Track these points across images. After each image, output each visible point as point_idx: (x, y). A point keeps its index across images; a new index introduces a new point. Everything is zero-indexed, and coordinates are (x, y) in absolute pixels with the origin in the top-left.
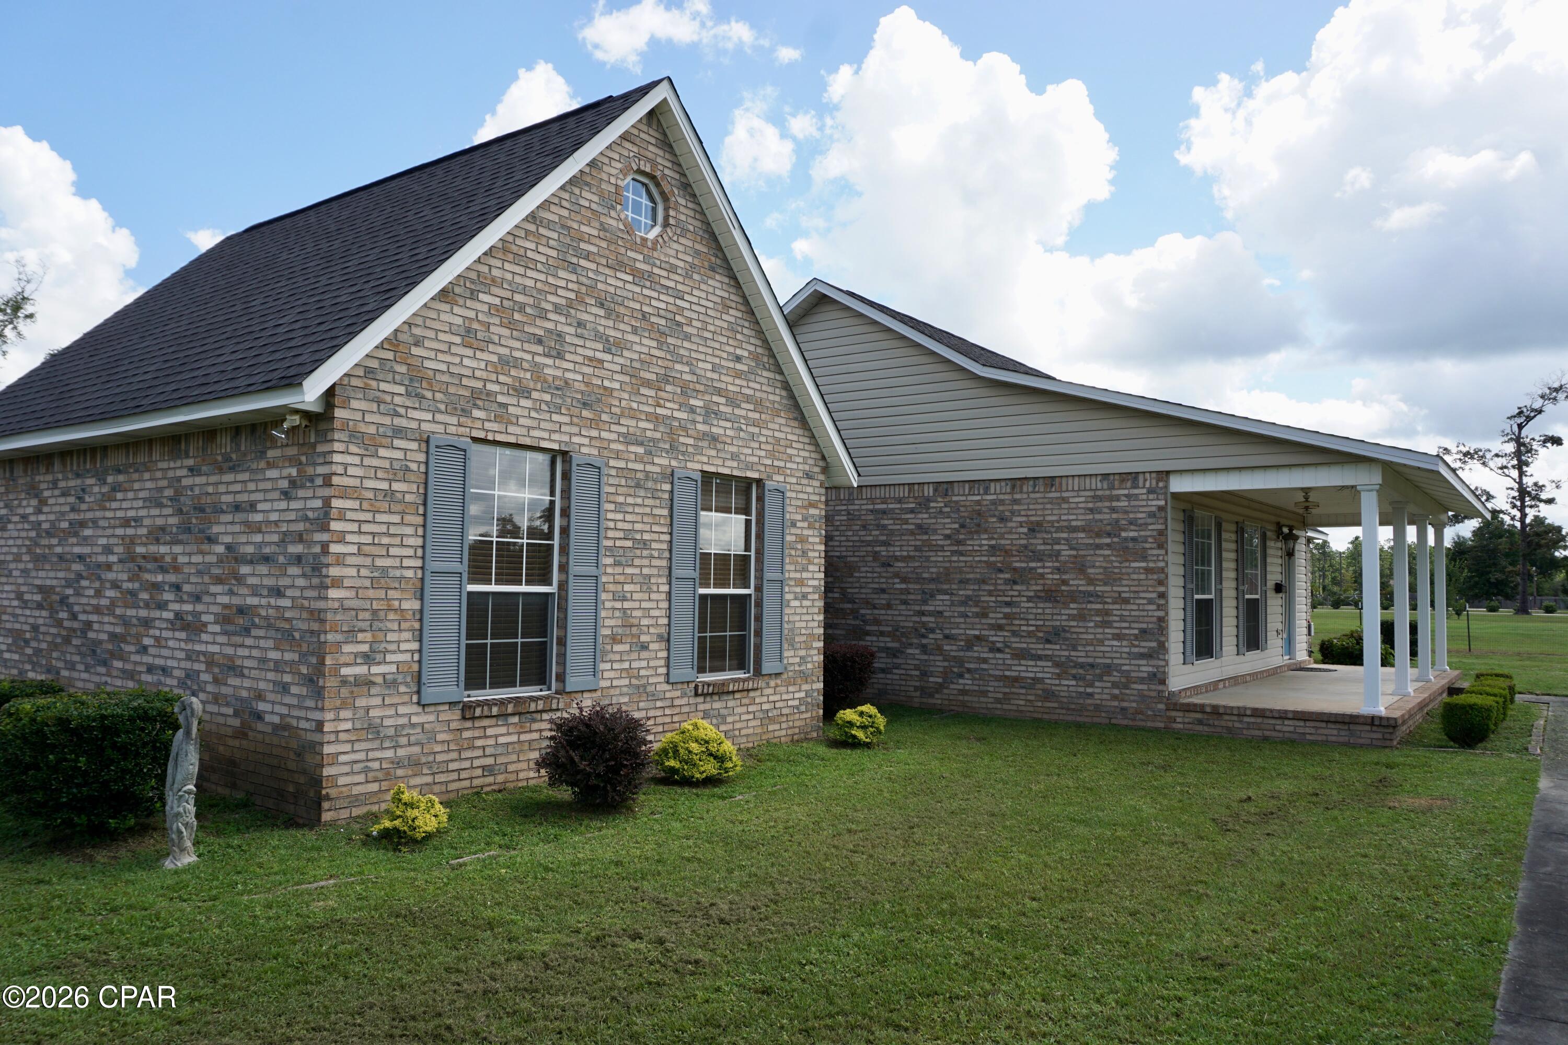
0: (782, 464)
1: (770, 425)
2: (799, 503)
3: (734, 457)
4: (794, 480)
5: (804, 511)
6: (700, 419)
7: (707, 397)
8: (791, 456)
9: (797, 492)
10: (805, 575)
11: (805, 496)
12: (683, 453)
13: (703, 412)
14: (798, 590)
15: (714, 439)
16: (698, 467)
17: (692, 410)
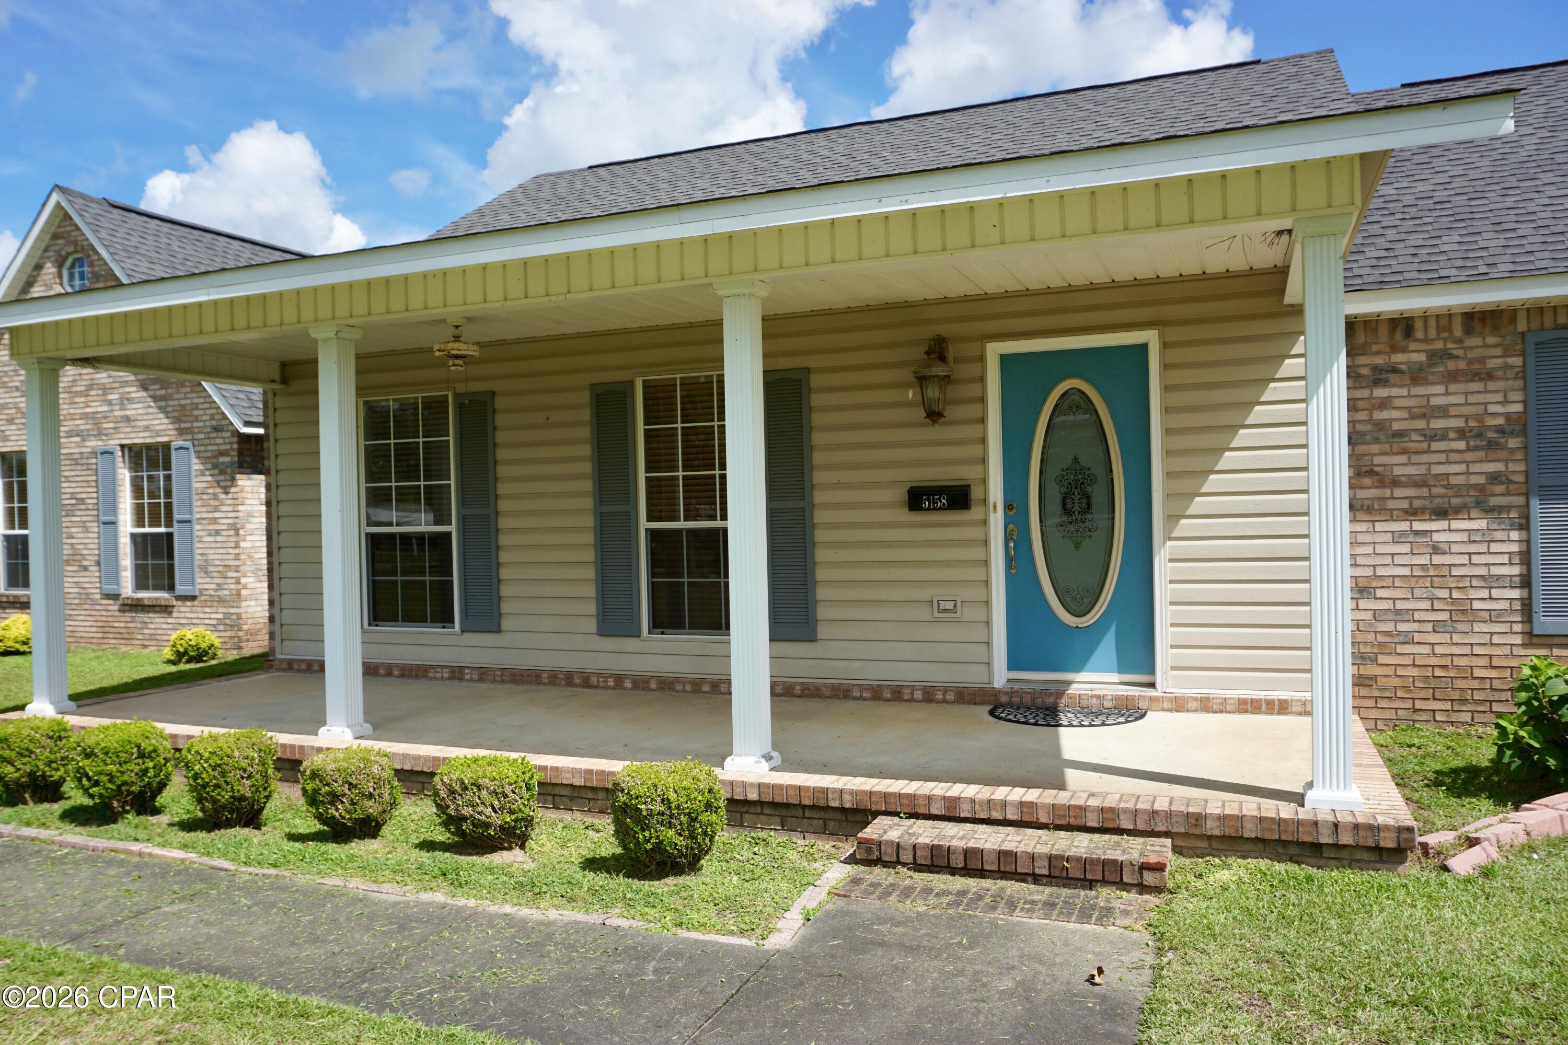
0: (188, 425)
1: (176, 396)
2: (209, 454)
3: (147, 429)
4: (202, 436)
5: (214, 461)
6: (117, 407)
7: (121, 390)
8: (196, 417)
9: (205, 445)
10: (217, 515)
11: (215, 448)
12: (106, 435)
13: (118, 402)
14: (211, 527)
15: (127, 419)
16: (118, 442)
17: (110, 403)
